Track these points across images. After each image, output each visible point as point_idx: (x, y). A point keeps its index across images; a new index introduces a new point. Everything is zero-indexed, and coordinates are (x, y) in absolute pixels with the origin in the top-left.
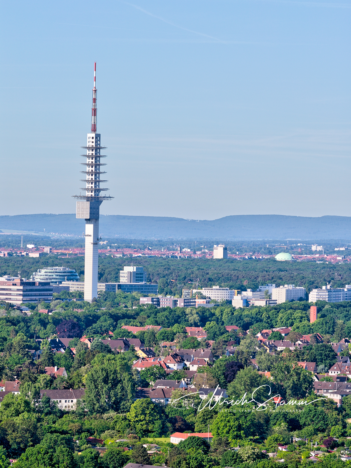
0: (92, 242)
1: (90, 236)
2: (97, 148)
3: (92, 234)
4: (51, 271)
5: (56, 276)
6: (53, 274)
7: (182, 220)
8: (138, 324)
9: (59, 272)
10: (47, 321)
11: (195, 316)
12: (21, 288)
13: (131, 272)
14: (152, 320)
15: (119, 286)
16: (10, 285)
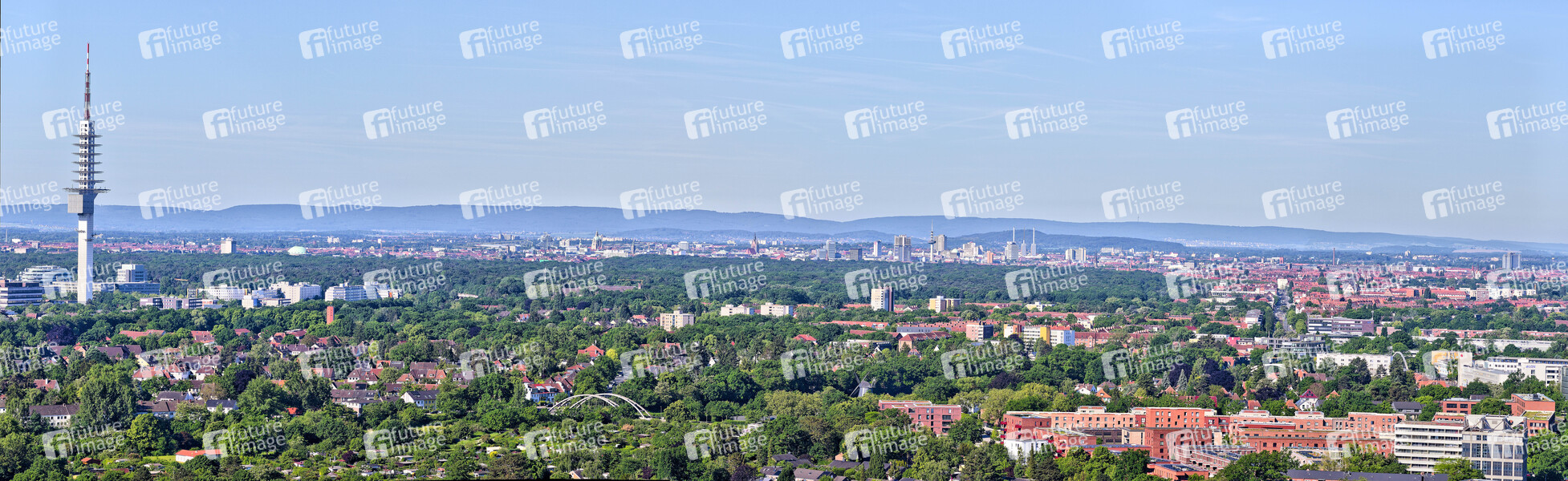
0: (86, 238)
1: (84, 232)
2: (91, 137)
3: (86, 230)
4: (41, 270)
8: (138, 329)
10: (35, 327)
11: (202, 318)
12: (6, 289)
13: (129, 270)
14: (154, 323)
15: (117, 285)
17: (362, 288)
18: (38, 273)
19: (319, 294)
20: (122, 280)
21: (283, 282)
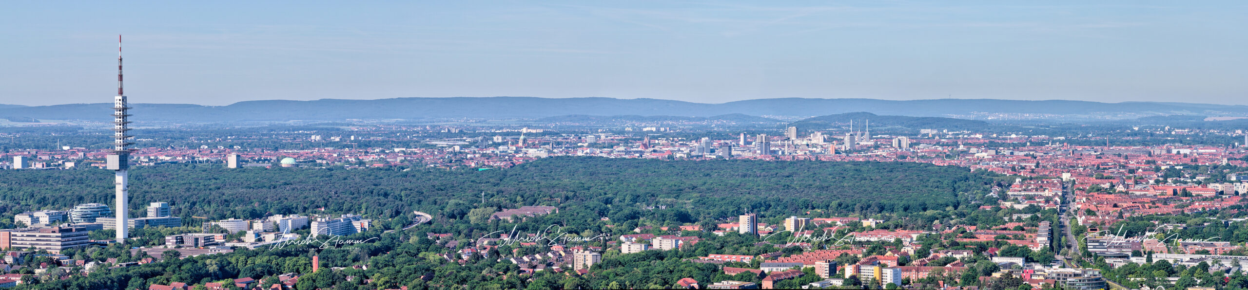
0: (122, 189)
1: (120, 184)
2: (124, 109)
4: (85, 207)
5: (90, 211)
6: (87, 210)
7: (200, 106)
8: (165, 282)
9: (93, 208)
11: (214, 266)
12: (60, 235)
14: (177, 277)
15: (147, 221)
16: (49, 233)
17: (340, 221)
18: (84, 210)
19: (306, 224)
20: (151, 215)
21: (278, 215)
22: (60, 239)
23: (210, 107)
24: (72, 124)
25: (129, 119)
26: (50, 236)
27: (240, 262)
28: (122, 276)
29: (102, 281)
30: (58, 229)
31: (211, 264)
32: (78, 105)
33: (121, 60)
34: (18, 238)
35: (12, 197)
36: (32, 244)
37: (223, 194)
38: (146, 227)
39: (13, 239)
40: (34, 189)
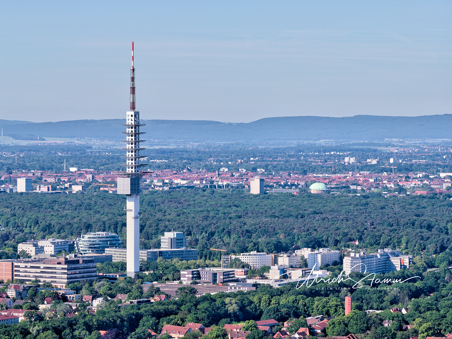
0: (133, 216)
1: (131, 210)
2: (137, 126)
4: (94, 236)
5: (99, 241)
6: (95, 239)
7: (219, 123)
8: (180, 322)
9: (102, 238)
11: (234, 305)
13: (171, 239)
14: (193, 316)
15: (160, 252)
16: (55, 264)
17: (376, 256)
18: (93, 240)
19: (338, 260)
20: (165, 247)
21: (305, 249)
22: (66, 271)
23: (230, 124)
24: (79, 142)
25: (141, 137)
26: (55, 268)
27: (262, 301)
28: (133, 314)
29: (111, 319)
30: (64, 260)
31: (230, 303)
32: (86, 121)
33: (133, 70)
34: (21, 270)
35: (15, 223)
36: (36, 277)
37: (245, 224)
38: (159, 259)
39: (16, 271)
40: (39, 215)
